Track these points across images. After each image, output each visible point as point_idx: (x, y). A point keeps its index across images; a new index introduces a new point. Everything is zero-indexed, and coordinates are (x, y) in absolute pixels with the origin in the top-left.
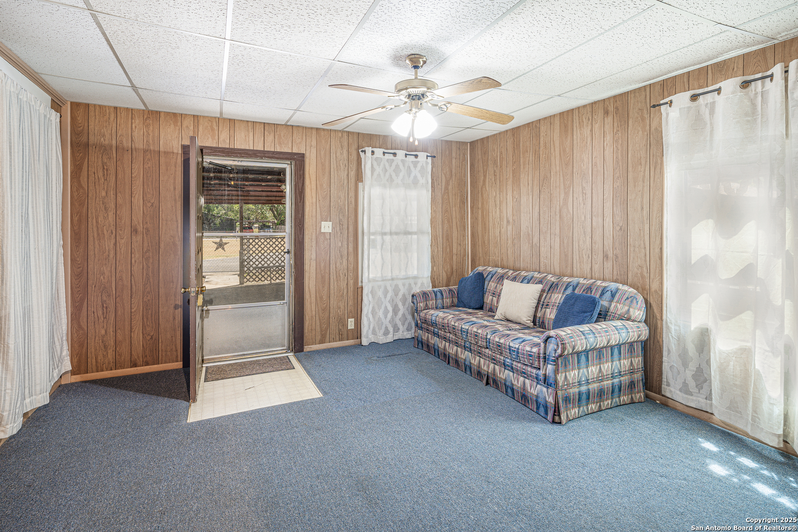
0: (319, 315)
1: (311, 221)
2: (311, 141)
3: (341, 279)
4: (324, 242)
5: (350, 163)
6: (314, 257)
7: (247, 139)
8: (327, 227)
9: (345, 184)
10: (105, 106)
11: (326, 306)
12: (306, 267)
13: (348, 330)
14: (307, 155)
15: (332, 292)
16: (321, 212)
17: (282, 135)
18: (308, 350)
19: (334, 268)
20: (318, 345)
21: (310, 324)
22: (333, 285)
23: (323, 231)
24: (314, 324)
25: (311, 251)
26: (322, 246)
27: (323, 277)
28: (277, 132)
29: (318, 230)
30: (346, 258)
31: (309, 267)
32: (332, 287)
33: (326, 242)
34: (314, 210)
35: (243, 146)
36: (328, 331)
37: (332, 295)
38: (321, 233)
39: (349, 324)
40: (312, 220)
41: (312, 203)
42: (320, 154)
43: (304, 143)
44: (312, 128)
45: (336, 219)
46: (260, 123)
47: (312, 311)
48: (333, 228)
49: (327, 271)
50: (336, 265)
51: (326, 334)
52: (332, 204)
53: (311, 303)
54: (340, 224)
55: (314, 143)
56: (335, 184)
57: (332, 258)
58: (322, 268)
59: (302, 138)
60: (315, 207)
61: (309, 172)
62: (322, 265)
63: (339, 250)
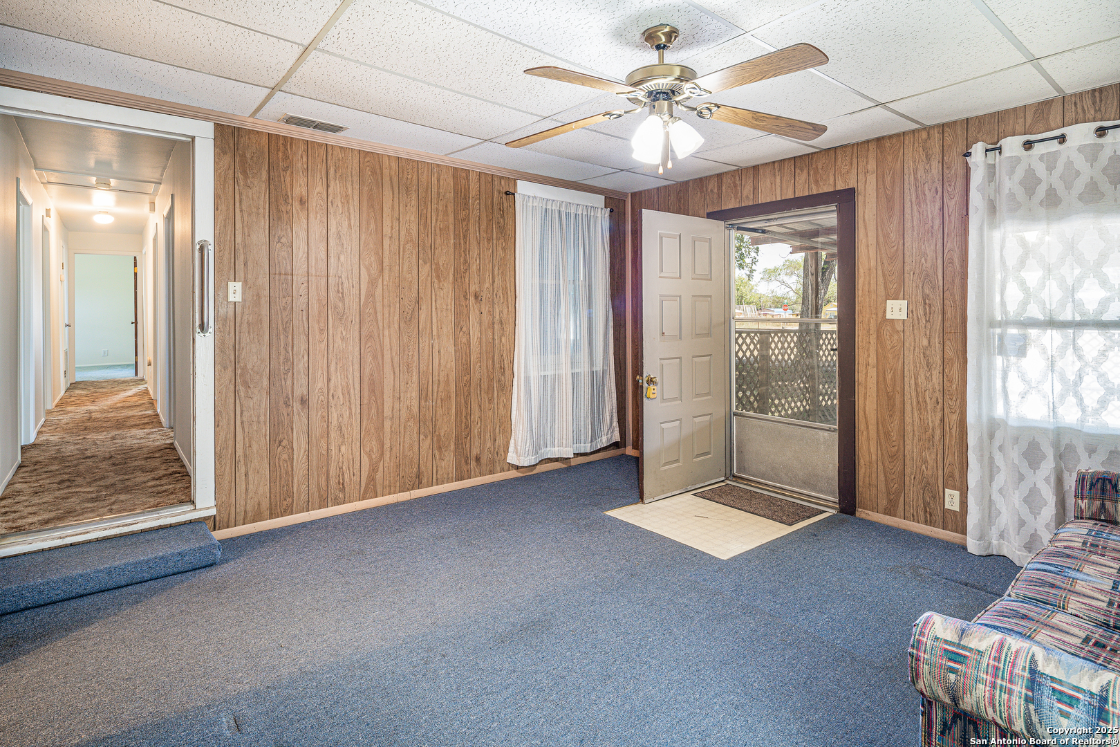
0: (883, 464)
1: (867, 300)
2: (867, 163)
3: (929, 407)
4: (891, 335)
5: (946, 184)
6: (872, 360)
7: (773, 187)
8: (897, 310)
9: (936, 227)
10: (651, 190)
11: (898, 450)
12: (860, 377)
13: (945, 511)
14: (861, 188)
15: (909, 428)
16: (885, 283)
17: (820, 167)
18: (863, 516)
19: (913, 386)
20: (881, 516)
21: (868, 475)
22: (910, 415)
23: (889, 316)
24: (874, 475)
25: (868, 350)
26: (888, 343)
27: (890, 398)
28: (812, 165)
29: (880, 315)
30: (939, 369)
31: (864, 376)
32: (908, 419)
33: (896, 337)
34: (873, 281)
35: (768, 198)
36: (902, 498)
37: (909, 436)
38: (885, 320)
39: (947, 499)
40: (870, 298)
41: (870, 269)
42: (884, 181)
43: (854, 171)
44: (868, 142)
45: (917, 295)
46: (789, 159)
47: (870, 453)
48: (910, 312)
49: (898, 389)
50: (916, 379)
51: (897, 500)
52: (906, 268)
53: (868, 439)
54: (925, 304)
55: (872, 165)
56: (913, 230)
57: (909, 367)
58: (889, 382)
59: (851, 164)
60: (874, 275)
61: (864, 216)
62: (889, 377)
63: (924, 354)
